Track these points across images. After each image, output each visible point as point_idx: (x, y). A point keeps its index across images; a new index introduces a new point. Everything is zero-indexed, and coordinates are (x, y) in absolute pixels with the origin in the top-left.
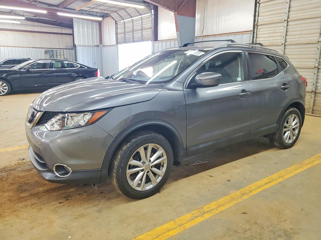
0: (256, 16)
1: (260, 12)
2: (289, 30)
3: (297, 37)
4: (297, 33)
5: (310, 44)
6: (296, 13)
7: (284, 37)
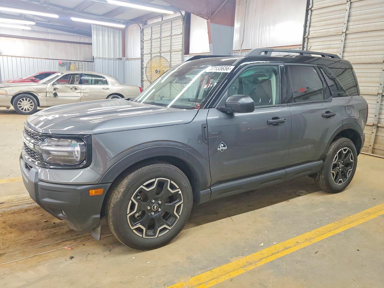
0: (307, 26)
1: (312, 22)
2: (347, 45)
3: (357, 54)
4: (358, 48)
5: (373, 64)
6: (356, 23)
7: (340, 54)
